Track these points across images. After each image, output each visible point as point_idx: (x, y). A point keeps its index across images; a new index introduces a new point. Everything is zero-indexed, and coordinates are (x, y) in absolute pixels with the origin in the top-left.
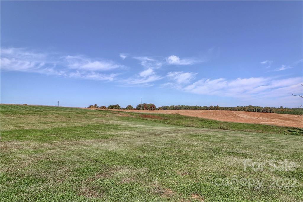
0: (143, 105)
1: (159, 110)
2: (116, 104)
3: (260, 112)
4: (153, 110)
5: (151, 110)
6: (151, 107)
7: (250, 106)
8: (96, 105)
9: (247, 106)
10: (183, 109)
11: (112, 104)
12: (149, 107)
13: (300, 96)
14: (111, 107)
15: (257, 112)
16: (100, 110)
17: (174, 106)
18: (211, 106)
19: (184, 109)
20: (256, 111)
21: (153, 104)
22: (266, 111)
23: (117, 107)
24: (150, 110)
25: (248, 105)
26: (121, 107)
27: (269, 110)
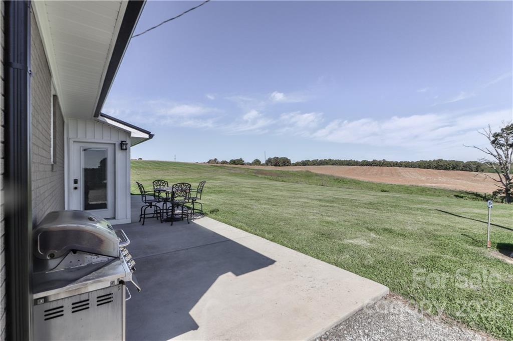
0: (274, 158)
1: (296, 165)
2: (239, 158)
3: (457, 170)
4: (287, 166)
5: (285, 165)
6: (284, 162)
7: (440, 160)
8: (216, 159)
9: (434, 161)
10: (330, 165)
11: (234, 158)
12: (282, 161)
13: (475, 147)
14: (233, 162)
15: (453, 170)
16: (215, 166)
17: (318, 160)
18: (374, 161)
19: (332, 165)
20: (450, 168)
21: (287, 158)
22: (468, 169)
23: (239, 162)
24: (282, 166)
25: (436, 159)
26: (246, 161)
27: (475, 166)
